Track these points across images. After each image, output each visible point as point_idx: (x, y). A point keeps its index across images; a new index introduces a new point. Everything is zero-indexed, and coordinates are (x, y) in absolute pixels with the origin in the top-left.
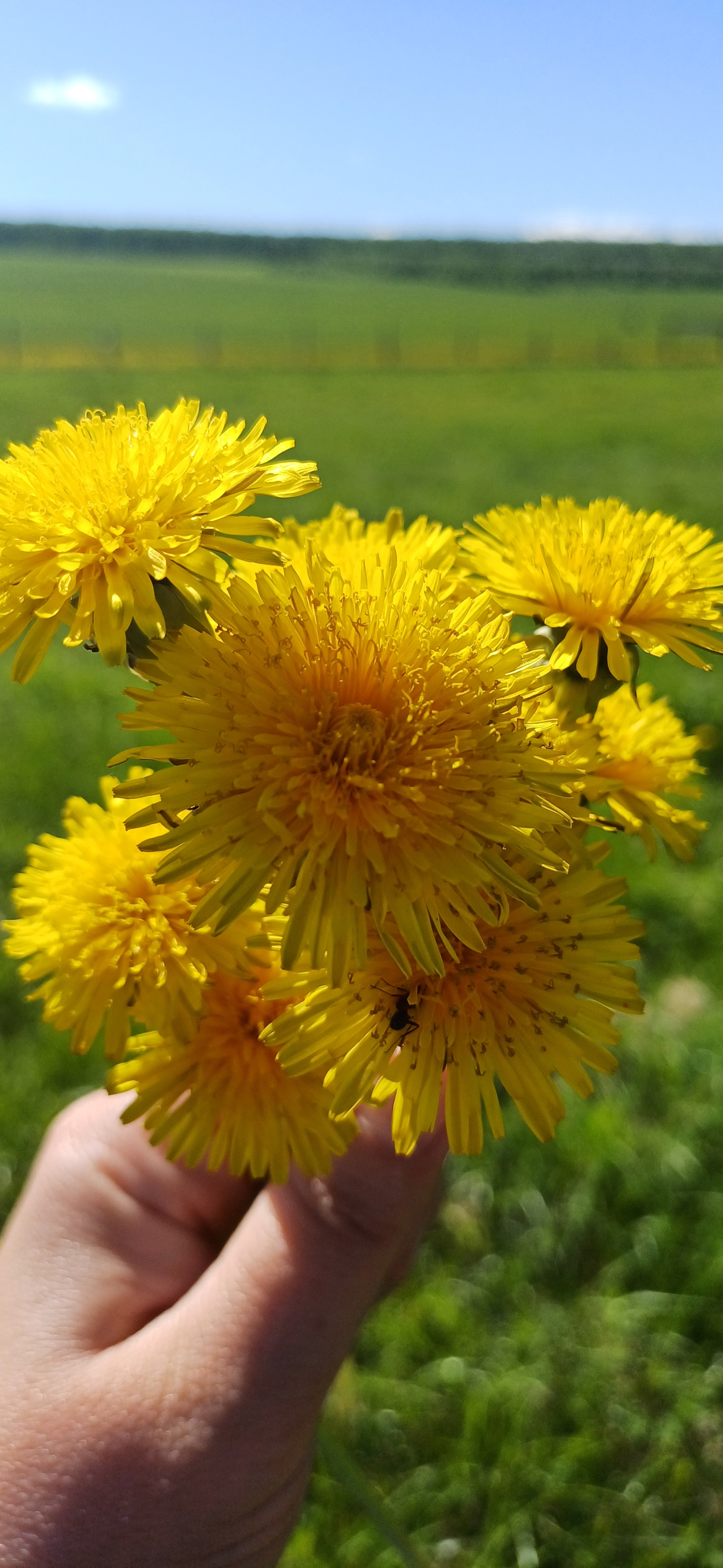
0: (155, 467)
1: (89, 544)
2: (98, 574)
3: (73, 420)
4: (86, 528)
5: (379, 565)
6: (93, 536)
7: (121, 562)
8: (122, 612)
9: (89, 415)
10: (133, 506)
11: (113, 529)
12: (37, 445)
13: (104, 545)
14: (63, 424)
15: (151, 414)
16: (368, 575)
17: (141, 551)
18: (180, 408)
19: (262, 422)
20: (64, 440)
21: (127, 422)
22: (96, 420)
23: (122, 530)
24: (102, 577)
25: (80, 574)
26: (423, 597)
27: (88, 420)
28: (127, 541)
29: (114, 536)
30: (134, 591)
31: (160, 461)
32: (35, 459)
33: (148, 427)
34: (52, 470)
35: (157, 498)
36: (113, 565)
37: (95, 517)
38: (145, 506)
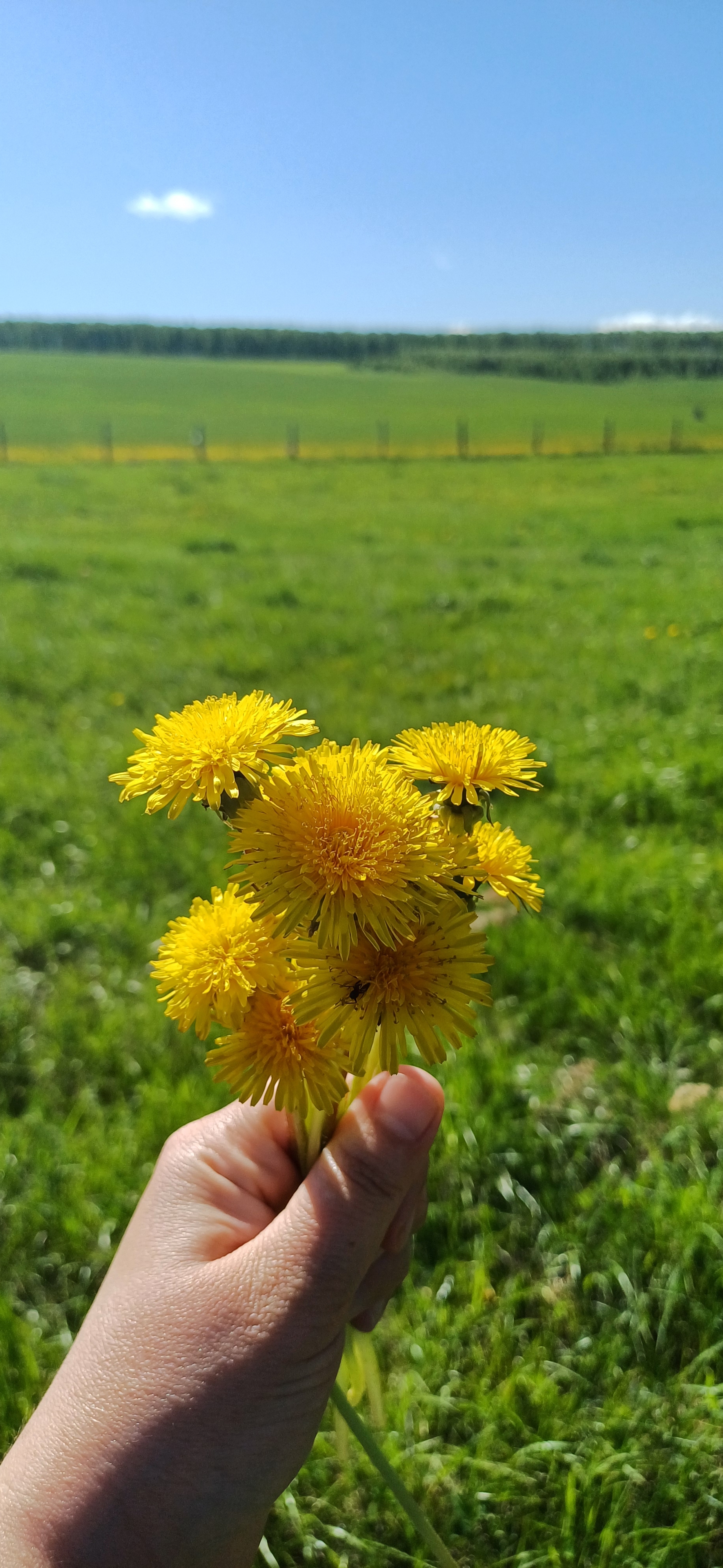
0: (238, 722)
1: (207, 757)
2: (210, 770)
3: (202, 702)
4: (206, 750)
5: (345, 761)
6: (208, 753)
7: (220, 765)
8: (218, 787)
9: (209, 699)
10: (227, 740)
11: (217, 750)
12: (184, 712)
13: (213, 756)
14: (197, 702)
15: (239, 698)
16: (341, 768)
17: (230, 760)
18: (253, 695)
19: (290, 701)
20: (197, 710)
21: (227, 702)
22: (212, 701)
23: (221, 750)
24: (212, 772)
25: (202, 770)
26: (368, 775)
27: (208, 701)
28: (224, 756)
29: (217, 753)
30: (226, 778)
31: (240, 720)
32: (183, 719)
33: (237, 704)
34: (191, 724)
35: (238, 736)
36: (217, 766)
37: (210, 745)
38: (233, 740)
